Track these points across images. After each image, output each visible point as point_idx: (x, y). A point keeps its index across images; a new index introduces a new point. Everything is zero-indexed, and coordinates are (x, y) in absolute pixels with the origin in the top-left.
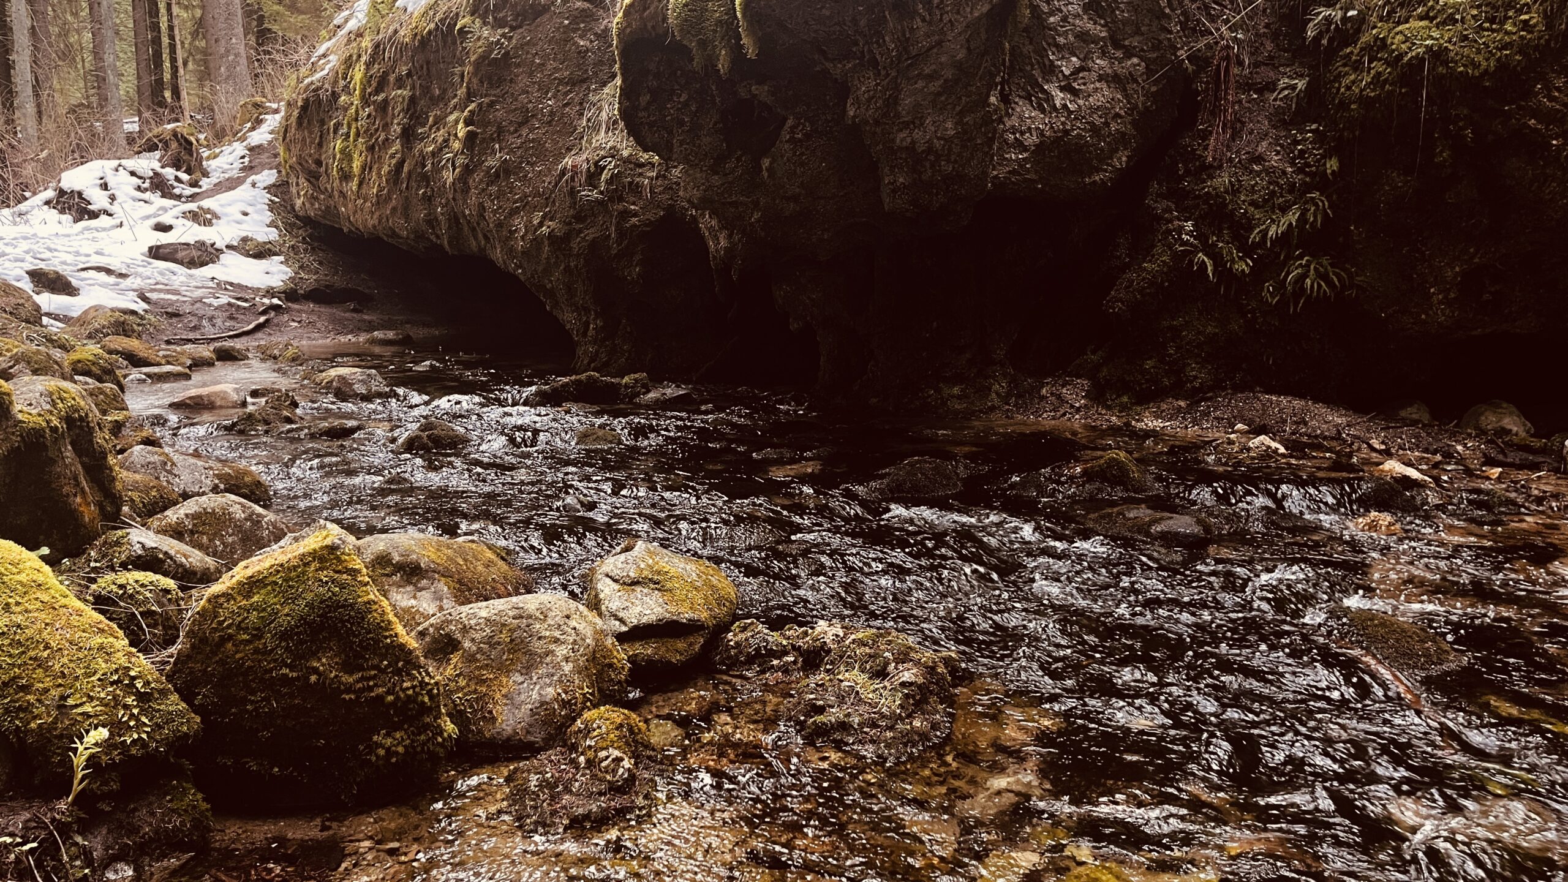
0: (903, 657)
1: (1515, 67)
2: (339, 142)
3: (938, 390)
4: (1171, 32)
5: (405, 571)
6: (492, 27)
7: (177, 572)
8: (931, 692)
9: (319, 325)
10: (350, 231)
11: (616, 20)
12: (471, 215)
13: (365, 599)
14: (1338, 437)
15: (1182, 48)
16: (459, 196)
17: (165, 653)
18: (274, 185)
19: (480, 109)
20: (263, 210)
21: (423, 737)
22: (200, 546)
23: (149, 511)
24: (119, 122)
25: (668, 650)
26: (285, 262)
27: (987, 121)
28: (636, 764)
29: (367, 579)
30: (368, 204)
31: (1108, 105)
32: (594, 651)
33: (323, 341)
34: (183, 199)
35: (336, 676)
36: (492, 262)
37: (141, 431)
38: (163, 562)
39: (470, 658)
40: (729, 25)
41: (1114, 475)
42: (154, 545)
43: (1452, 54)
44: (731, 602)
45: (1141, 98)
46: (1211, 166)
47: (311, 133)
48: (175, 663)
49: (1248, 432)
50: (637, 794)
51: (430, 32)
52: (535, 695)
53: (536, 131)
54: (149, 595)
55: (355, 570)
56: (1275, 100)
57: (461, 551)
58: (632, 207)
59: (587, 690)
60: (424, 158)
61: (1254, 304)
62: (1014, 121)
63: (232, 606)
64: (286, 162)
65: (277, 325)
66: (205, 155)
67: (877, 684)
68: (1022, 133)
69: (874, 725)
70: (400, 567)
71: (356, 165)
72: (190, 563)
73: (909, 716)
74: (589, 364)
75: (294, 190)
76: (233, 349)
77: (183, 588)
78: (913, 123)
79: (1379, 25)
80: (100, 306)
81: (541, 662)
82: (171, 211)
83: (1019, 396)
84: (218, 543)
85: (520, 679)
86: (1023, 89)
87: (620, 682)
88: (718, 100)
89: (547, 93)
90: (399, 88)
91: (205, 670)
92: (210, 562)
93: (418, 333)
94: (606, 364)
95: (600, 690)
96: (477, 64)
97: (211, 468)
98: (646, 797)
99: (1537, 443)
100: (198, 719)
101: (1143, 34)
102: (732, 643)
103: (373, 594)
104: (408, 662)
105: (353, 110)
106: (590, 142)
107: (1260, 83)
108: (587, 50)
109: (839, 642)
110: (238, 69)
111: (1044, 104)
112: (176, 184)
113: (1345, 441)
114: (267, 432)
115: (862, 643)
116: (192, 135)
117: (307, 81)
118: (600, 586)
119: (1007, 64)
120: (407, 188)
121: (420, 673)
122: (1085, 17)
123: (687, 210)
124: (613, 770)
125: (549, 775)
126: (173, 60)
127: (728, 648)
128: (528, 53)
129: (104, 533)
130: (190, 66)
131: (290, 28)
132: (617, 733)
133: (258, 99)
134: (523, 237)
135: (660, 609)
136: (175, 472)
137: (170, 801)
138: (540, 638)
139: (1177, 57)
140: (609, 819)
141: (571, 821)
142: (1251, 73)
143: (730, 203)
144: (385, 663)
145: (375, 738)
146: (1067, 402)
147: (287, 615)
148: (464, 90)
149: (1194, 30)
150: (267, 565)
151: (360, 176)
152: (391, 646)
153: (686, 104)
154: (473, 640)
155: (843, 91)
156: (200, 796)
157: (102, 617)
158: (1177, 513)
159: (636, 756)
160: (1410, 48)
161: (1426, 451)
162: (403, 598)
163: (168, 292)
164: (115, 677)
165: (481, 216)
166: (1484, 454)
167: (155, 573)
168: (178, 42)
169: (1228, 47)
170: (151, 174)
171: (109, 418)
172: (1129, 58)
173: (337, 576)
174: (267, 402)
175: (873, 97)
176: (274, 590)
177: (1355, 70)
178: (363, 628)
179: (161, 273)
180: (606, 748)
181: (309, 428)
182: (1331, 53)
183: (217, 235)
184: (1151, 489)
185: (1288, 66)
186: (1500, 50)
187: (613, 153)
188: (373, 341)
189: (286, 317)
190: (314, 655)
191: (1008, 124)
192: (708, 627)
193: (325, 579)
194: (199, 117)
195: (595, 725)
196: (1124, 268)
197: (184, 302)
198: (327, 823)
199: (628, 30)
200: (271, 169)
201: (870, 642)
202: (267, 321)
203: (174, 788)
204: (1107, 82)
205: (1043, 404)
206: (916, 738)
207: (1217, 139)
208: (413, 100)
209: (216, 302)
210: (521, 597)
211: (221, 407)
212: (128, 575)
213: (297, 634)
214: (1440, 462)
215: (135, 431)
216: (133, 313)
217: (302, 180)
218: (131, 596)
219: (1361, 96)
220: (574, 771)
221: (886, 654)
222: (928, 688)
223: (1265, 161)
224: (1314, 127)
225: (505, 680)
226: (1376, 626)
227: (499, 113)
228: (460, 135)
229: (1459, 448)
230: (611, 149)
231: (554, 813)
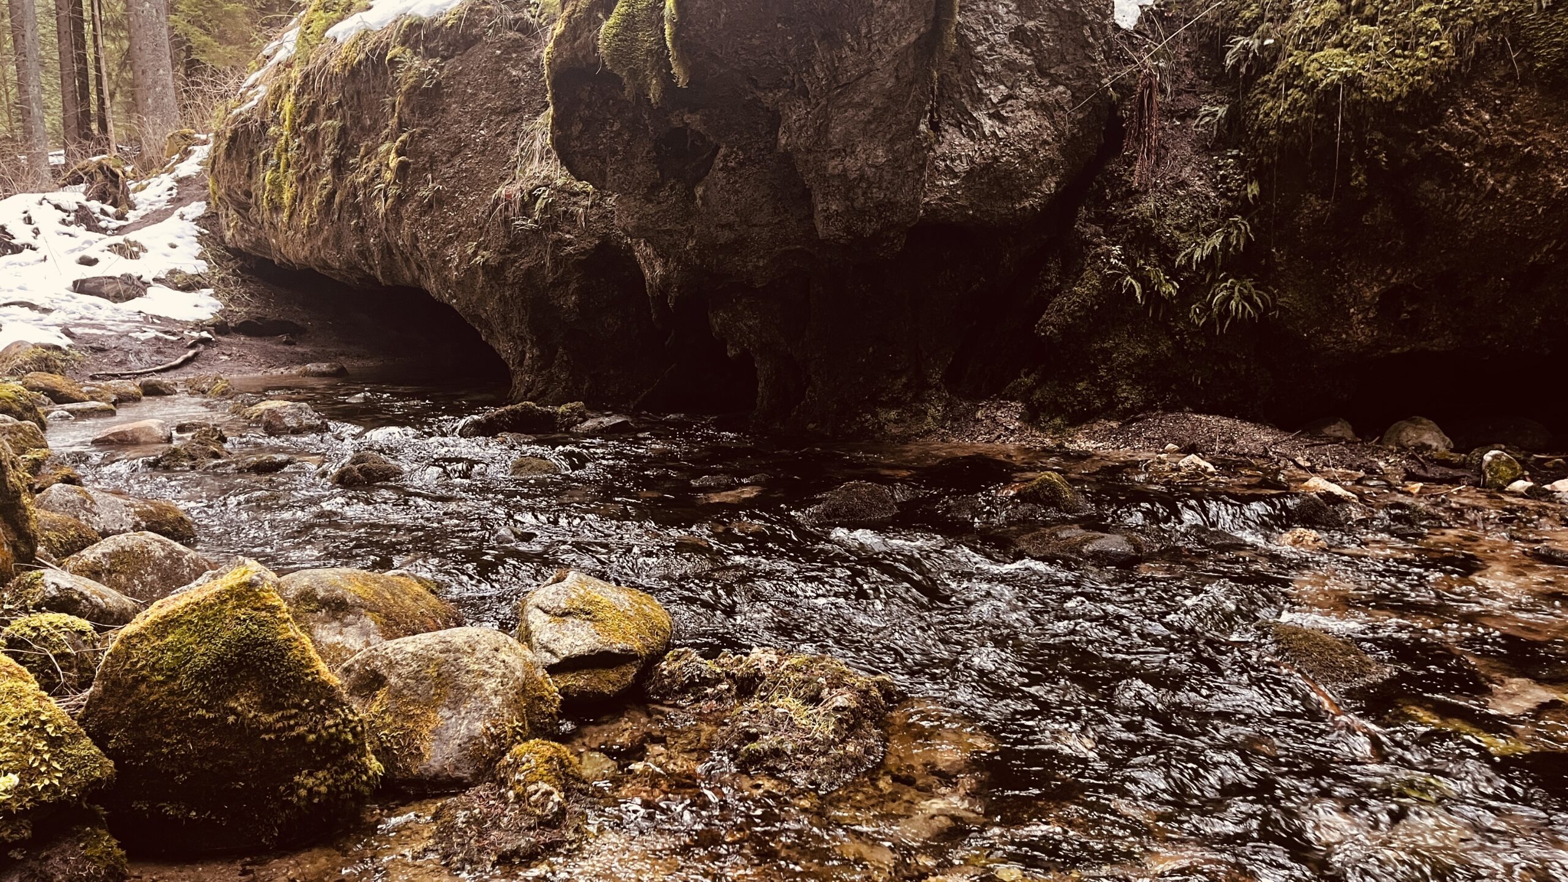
0: (837, 683)
1: (1427, 92)
2: (269, 173)
3: (875, 415)
4: (1095, 61)
5: (330, 607)
6: (424, 57)
7: (92, 613)
8: (865, 716)
9: (250, 358)
10: (282, 263)
11: (547, 50)
12: (404, 245)
13: (285, 636)
14: (1265, 455)
15: (1107, 76)
16: (391, 226)
17: (81, 696)
18: (203, 217)
19: (412, 141)
20: (192, 242)
21: (346, 776)
22: (116, 586)
23: (67, 550)
24: (44, 155)
25: (600, 681)
26: (215, 295)
27: (917, 148)
28: (567, 797)
29: (287, 616)
30: (299, 235)
31: (1036, 132)
32: (524, 684)
33: (256, 375)
34: (109, 232)
35: (255, 716)
36: (426, 293)
37: (61, 469)
38: (78, 602)
39: (397, 694)
40: (659, 55)
41: (1045, 496)
42: (69, 586)
43: (1366, 81)
44: (664, 631)
45: (1068, 126)
46: (1137, 191)
47: (240, 164)
48: (87, 707)
49: (1179, 451)
50: (567, 827)
51: (360, 63)
52: (463, 730)
53: (470, 161)
54: (63, 637)
55: (274, 607)
56: (1197, 126)
57: (389, 585)
58: (567, 236)
59: (516, 723)
60: (355, 188)
61: (1181, 326)
62: (944, 148)
63: (146, 646)
64: (215, 193)
65: (207, 359)
66: (132, 187)
67: (811, 709)
68: (953, 160)
69: (807, 751)
70: (325, 603)
71: (287, 196)
72: (107, 603)
73: (843, 741)
74: (525, 394)
75: (223, 221)
76: (160, 383)
77: (98, 630)
78: (845, 151)
79: (1295, 53)
80: (22, 342)
81: (469, 697)
82: (96, 244)
83: (955, 419)
84: (136, 582)
85: (448, 714)
86: (953, 117)
87: (551, 715)
88: (650, 128)
89: (480, 122)
90: (330, 118)
91: (118, 713)
92: (128, 602)
93: (352, 365)
94: (543, 394)
95: (531, 723)
96: (408, 95)
97: (132, 506)
98: (576, 831)
99: (1457, 458)
100: (111, 764)
101: (1068, 63)
102: (665, 673)
103: (293, 630)
104: (330, 700)
105: (282, 141)
106: (523, 171)
107: (1183, 110)
108: (520, 80)
109: (773, 669)
110: (166, 100)
111: (973, 131)
112: (101, 217)
113: (1272, 459)
114: (193, 468)
115: (796, 669)
116: (118, 167)
117: (236, 112)
118: (530, 618)
119: (936, 92)
120: (339, 218)
121: (343, 711)
122: (1012, 46)
123: (622, 238)
124: (542, 804)
125: (477, 811)
126: (100, 92)
127: (661, 678)
128: (459, 83)
129: (18, 574)
130: (118, 97)
131: (218, 59)
132: (547, 766)
133: (186, 130)
134: (457, 268)
135: (591, 640)
136: (95, 510)
137: (84, 848)
138: (468, 672)
139: (1101, 84)
140: (538, 854)
141: (499, 857)
142: (1173, 100)
143: (664, 232)
144: (307, 701)
145: (297, 778)
146: (1002, 425)
147: (203, 655)
148: (396, 120)
149: (1118, 59)
150: (182, 603)
151: (290, 206)
152: (314, 684)
153: (619, 134)
154: (399, 675)
155: (775, 120)
156: (114, 842)
157: (11, 661)
158: (1108, 533)
159: (567, 790)
160: (1325, 75)
161: (1350, 467)
162: (328, 634)
163: (93, 326)
164: (26, 722)
165: (415, 246)
166: (1406, 469)
167: (70, 614)
168: (104, 74)
169: (1151, 75)
170: (76, 207)
171: (28, 457)
172: (1056, 86)
173: (255, 613)
174: (193, 437)
175: (804, 126)
176: (189, 629)
177: (1273, 96)
178: (282, 666)
179: (87, 308)
180: (536, 782)
181: (237, 463)
182: (1250, 81)
183: (144, 268)
184: (1083, 509)
185: (1208, 93)
186: (1413, 75)
187: (547, 182)
188: (306, 374)
189: (216, 350)
190: (232, 694)
191: (939, 151)
192: (641, 657)
193: (242, 617)
194: (126, 149)
195: (524, 759)
196: (1057, 291)
197: (110, 336)
198: (248, 867)
199: (559, 60)
200: (200, 200)
201: (804, 668)
202: (196, 355)
203: (88, 834)
204: (1034, 109)
205: (978, 427)
206: (850, 763)
207: (1142, 165)
208: (343, 130)
209: (143, 337)
210: (449, 631)
211: (146, 443)
212: (41, 616)
213: (213, 674)
214: (1363, 478)
215: (55, 469)
216: (57, 348)
217: (231, 212)
218: (45, 639)
219: (1279, 122)
220: (502, 806)
221: (821, 680)
222: (862, 712)
223: (1188, 185)
224: (1235, 152)
225: (432, 715)
226: (1300, 639)
227: (432, 143)
228: (392, 165)
229: (1382, 464)
230: (545, 178)
231: (481, 850)
